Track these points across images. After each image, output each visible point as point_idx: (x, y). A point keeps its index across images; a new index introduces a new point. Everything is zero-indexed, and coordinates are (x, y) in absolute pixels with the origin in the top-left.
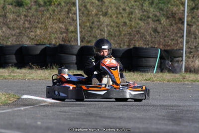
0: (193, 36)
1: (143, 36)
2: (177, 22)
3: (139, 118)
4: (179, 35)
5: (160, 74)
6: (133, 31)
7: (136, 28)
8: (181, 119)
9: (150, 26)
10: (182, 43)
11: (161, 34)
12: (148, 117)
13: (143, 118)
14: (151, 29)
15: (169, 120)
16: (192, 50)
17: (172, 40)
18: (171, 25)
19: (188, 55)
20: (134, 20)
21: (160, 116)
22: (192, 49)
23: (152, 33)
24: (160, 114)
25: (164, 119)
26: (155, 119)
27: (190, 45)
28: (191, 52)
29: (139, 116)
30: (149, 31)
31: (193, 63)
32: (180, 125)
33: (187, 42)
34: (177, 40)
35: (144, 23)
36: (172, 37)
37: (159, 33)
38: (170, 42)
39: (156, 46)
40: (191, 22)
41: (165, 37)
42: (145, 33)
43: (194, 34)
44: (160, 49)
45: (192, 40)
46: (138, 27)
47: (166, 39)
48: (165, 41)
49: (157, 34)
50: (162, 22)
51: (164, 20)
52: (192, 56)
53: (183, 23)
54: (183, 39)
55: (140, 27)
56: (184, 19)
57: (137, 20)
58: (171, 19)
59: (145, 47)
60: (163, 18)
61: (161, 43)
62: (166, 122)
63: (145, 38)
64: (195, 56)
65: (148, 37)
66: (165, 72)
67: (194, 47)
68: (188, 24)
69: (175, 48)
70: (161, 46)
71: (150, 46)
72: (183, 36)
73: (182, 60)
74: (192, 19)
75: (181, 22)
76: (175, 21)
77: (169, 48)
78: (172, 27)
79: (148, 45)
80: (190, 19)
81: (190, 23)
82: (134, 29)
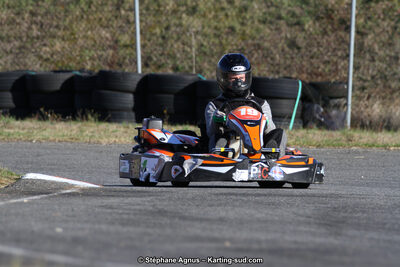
0: (368, 56)
1: (267, 55)
2: (336, 27)
3: (259, 220)
4: (339, 53)
5: (302, 132)
6: (247, 45)
7: (253, 39)
8: (343, 222)
9: (283, 35)
10: (347, 69)
11: (303, 50)
12: (277, 218)
13: (266, 221)
14: (283, 41)
15: (320, 224)
16: (366, 84)
17: (326, 63)
18: (325, 33)
19: (358, 92)
20: (249, 23)
21: (301, 216)
22: (365, 81)
23: (287, 49)
24: (301, 212)
25: (309, 223)
26: (290, 223)
27: (363, 74)
28: (363, 89)
29: (259, 215)
30: (280, 45)
31: (368, 110)
32: (340, 235)
33: (356, 68)
34: (336, 64)
35: (271, 30)
36: (326, 58)
37: (299, 48)
38: (322, 66)
39: (294, 76)
40: (364, 27)
41: (312, 57)
42: (272, 48)
43: (371, 51)
44: (303, 82)
45: (367, 62)
46: (258, 37)
47: (313, 61)
48: (312, 64)
49: (296, 51)
50: (306, 27)
51: (311, 22)
52: (367, 96)
53: (348, 29)
54: (349, 61)
55: (262, 38)
56: (350, 20)
57: (256, 23)
58: (325, 20)
59: (271, 77)
60: (308, 18)
61: (304, 69)
62: (313, 230)
63: (272, 59)
64: (373, 95)
65: (277, 56)
66: (311, 128)
67: (369, 78)
68: (358, 32)
69: (333, 80)
70: (304, 76)
71: (281, 75)
72: (348, 56)
73: (346, 104)
74: (366, 21)
75: (344, 26)
76: (332, 24)
77: (319, 79)
78: (326, 37)
79: (278, 72)
80: (362, 21)
81: (363, 30)
82: (250, 41)
